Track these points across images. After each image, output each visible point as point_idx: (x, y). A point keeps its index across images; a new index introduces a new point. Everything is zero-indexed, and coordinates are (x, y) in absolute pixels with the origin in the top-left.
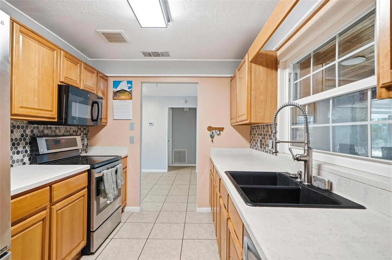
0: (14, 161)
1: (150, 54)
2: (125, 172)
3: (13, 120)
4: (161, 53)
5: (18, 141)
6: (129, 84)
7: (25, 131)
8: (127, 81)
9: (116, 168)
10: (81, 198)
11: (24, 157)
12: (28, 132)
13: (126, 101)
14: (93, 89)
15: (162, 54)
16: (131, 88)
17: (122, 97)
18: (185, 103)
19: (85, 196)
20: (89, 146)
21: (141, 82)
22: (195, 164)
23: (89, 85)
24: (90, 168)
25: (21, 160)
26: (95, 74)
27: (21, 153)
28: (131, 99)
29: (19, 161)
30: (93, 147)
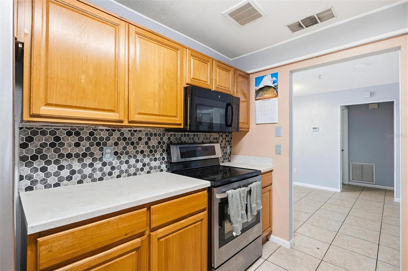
0: (151, 168)
1: (300, 26)
2: (270, 191)
3: (150, 128)
4: (317, 15)
5: (155, 148)
6: (273, 78)
7: (162, 139)
8: (271, 74)
9: (250, 187)
10: (198, 223)
11: (161, 164)
12: (165, 139)
13: (270, 100)
14: (228, 90)
15: (320, 16)
16: (276, 83)
17: (266, 96)
18: (371, 97)
19: (203, 220)
20: (233, 154)
21: (290, 71)
22: (393, 188)
23: (224, 86)
24: (210, 186)
25: (158, 167)
26: (231, 72)
27: (158, 160)
28: (277, 96)
29: (156, 168)
30: (236, 156)
